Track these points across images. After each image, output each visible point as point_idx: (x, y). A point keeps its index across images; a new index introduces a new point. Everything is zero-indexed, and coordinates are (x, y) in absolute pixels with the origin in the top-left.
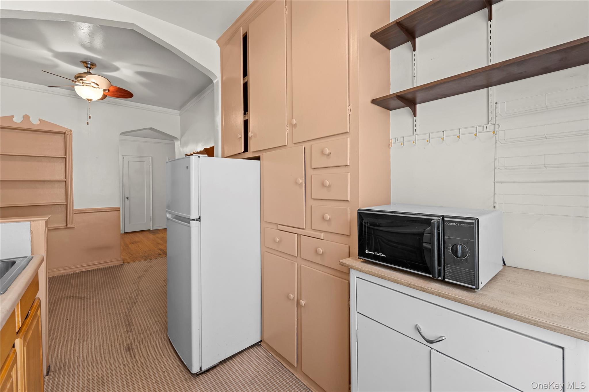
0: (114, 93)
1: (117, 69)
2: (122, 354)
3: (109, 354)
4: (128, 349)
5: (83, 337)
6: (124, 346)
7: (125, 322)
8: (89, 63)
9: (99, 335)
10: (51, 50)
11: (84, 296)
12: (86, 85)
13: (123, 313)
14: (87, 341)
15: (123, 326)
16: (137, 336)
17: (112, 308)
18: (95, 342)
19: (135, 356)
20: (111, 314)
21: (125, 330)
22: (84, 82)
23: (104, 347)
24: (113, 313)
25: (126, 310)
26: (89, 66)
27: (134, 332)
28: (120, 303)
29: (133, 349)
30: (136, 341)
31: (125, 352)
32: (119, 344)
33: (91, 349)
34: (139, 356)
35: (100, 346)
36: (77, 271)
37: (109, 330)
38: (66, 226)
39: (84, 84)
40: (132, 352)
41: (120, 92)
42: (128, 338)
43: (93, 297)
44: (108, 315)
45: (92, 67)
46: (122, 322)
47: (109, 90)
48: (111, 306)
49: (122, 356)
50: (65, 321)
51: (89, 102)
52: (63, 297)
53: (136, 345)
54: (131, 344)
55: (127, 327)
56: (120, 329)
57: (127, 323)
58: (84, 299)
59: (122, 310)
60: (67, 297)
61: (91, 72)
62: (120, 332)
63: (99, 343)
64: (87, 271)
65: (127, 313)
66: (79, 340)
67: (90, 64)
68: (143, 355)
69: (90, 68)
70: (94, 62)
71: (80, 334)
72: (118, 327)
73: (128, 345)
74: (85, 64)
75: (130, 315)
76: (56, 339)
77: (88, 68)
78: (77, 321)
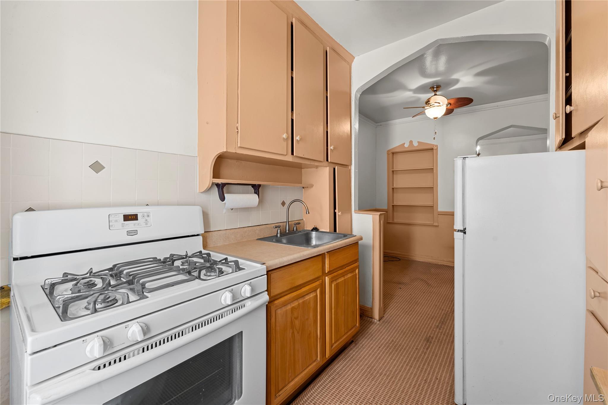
0: (455, 105)
1: (457, 81)
2: (421, 340)
3: (414, 334)
4: (428, 340)
5: (410, 312)
6: (427, 335)
7: (442, 318)
8: (435, 86)
9: (418, 317)
10: (410, 90)
11: (431, 284)
12: (433, 107)
13: (445, 310)
14: (410, 316)
15: (437, 321)
16: (441, 334)
17: (441, 302)
18: (413, 319)
19: (427, 349)
20: (437, 306)
21: (437, 325)
22: (431, 104)
23: (415, 326)
24: (439, 306)
25: (450, 310)
26: (435, 89)
27: (441, 331)
28: (449, 301)
29: (431, 342)
30: (438, 338)
31: (425, 340)
32: (425, 332)
33: (408, 322)
34: (430, 351)
35: (414, 324)
36: (440, 263)
37: (427, 317)
38: (433, 224)
39: (431, 106)
40: (428, 343)
41: (460, 102)
42: (434, 332)
43: (435, 287)
44: (435, 306)
45: (438, 89)
46: (439, 318)
47: (450, 104)
48: (442, 300)
49: (420, 342)
50: (409, 294)
51: (436, 119)
52: (420, 278)
53: (435, 341)
54: (432, 338)
55: (440, 323)
56: (434, 321)
57: (442, 320)
58: (429, 286)
59: (446, 308)
60: (421, 279)
61: (437, 94)
62: (432, 324)
63: (415, 322)
64: (447, 266)
65: (449, 312)
66: (407, 312)
67: (436, 88)
68: (433, 353)
69: (436, 91)
70: (439, 84)
71: (410, 308)
72: (434, 319)
73: (430, 336)
74: (432, 89)
75: (449, 315)
76: (397, 303)
77: (434, 91)
78: (414, 299)
